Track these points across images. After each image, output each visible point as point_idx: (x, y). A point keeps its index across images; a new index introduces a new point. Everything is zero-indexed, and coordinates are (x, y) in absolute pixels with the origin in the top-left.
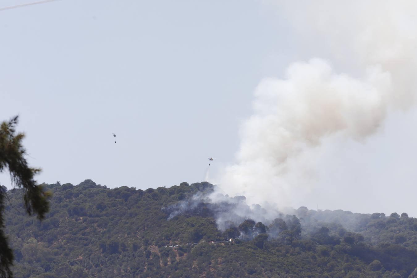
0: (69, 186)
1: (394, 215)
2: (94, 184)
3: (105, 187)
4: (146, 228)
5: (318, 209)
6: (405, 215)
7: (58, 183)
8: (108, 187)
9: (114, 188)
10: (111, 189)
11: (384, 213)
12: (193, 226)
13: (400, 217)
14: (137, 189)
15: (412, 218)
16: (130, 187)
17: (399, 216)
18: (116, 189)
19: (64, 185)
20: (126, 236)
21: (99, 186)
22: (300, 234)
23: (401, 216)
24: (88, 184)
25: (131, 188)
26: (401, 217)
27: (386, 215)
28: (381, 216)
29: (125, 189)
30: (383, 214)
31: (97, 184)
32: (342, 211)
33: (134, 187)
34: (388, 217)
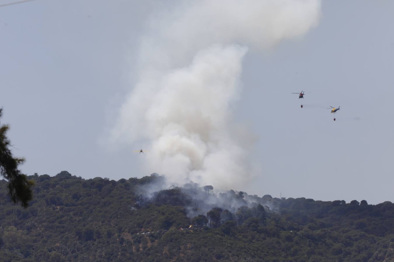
0: (46, 177)
1: (354, 202)
2: (70, 175)
3: (80, 178)
4: (119, 216)
5: (282, 197)
6: (364, 202)
7: (36, 174)
8: (83, 178)
12: (163, 214)
15: (371, 205)
18: (91, 180)
19: (41, 176)
20: (101, 224)
21: (75, 177)
22: (265, 221)
23: (360, 203)
24: (65, 175)
25: (104, 178)
28: (341, 203)
29: (100, 180)
30: (344, 202)
31: (73, 175)
32: (304, 198)
34: (348, 204)
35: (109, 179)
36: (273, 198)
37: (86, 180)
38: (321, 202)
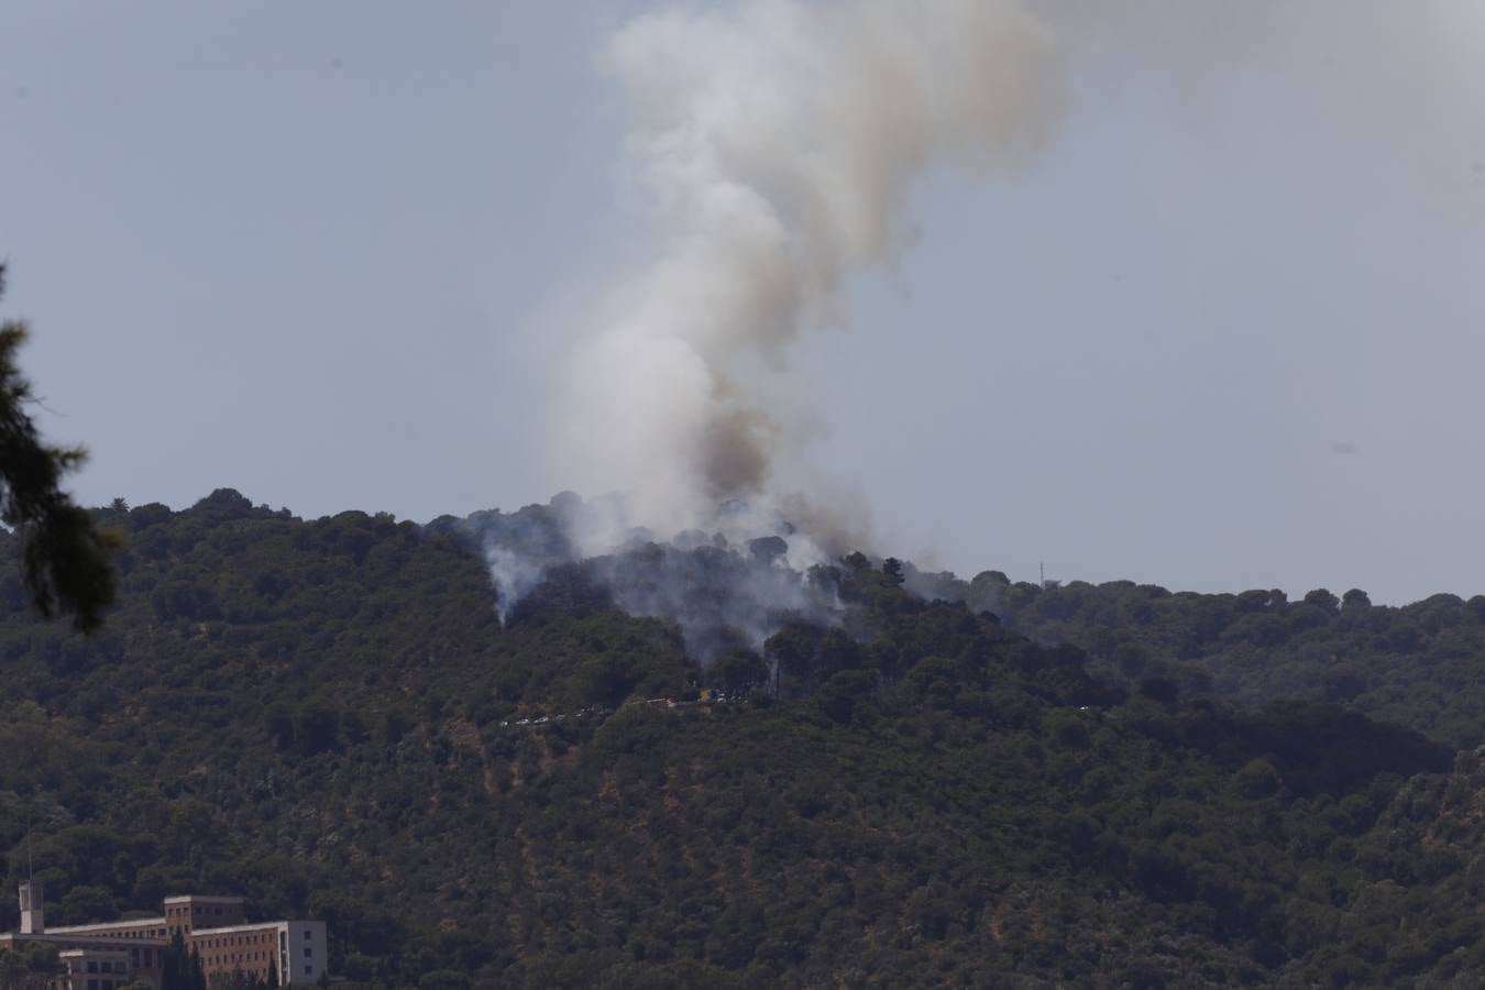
0: (156, 513)
1: (1319, 598)
2: (247, 503)
3: (285, 515)
4: (431, 659)
5: (1047, 578)
6: (1357, 597)
7: (118, 502)
8: (294, 514)
9: (316, 517)
10: (304, 520)
11: (1284, 592)
12: (599, 647)
13: (1340, 605)
14: (397, 521)
15: (1385, 607)
16: (371, 514)
17: (1336, 600)
18: (325, 521)
19: (138, 508)
20: (362, 687)
21: (264, 510)
22: (982, 669)
23: (1342, 600)
24: (226, 505)
25: (377, 515)
26: (1344, 604)
27: (1290, 599)
28: (1270, 602)
29: (356, 518)
30: (1278, 595)
31: (256, 504)
32: (1131, 584)
33: (389, 514)
34: (1297, 604)
35: (393, 517)
36: (1013, 582)
37: (308, 523)
38: (1193, 596)
